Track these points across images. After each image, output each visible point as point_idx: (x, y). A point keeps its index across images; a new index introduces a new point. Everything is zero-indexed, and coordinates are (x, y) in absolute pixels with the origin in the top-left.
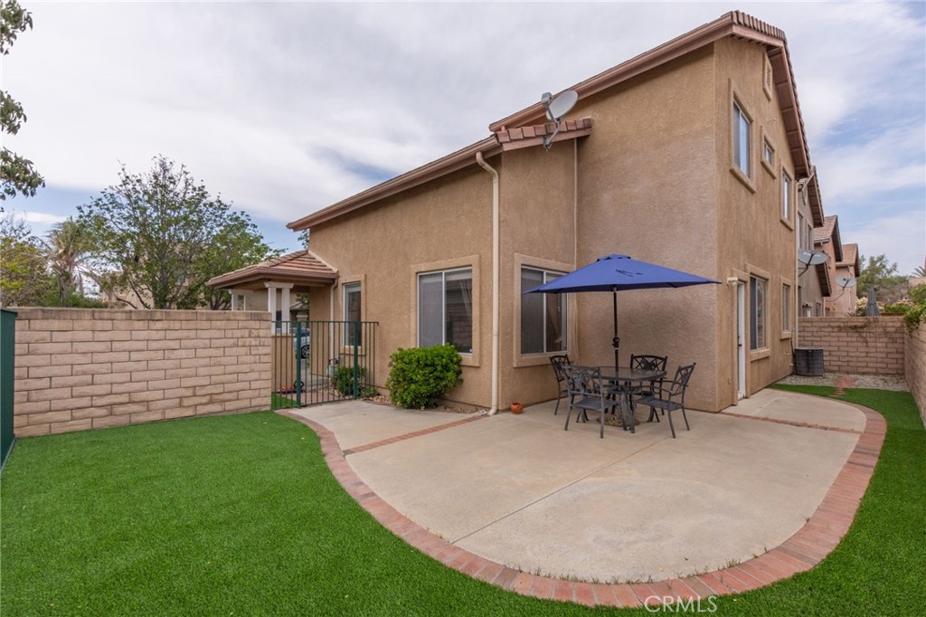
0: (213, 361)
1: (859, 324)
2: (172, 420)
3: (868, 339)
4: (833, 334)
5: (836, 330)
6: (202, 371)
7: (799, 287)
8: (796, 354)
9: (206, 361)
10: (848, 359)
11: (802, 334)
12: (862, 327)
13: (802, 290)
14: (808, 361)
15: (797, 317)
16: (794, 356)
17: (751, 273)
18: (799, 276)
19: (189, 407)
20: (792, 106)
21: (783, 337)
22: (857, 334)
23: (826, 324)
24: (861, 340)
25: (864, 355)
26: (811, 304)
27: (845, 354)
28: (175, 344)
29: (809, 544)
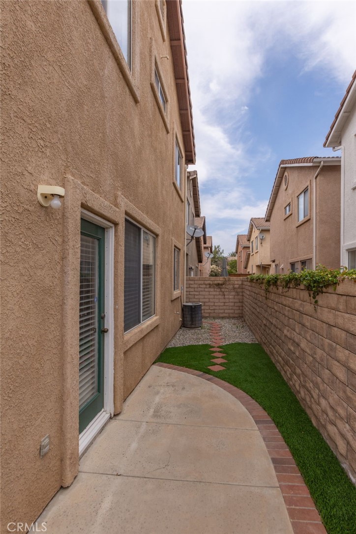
1: (220, 282)
3: (225, 293)
4: (206, 290)
5: (208, 286)
7: (187, 255)
8: (184, 308)
10: (214, 307)
11: (188, 290)
12: (222, 285)
13: (189, 257)
14: (192, 314)
15: (185, 277)
16: (183, 310)
17: (127, 213)
18: (187, 245)
20: (184, 79)
21: (174, 298)
22: (219, 290)
23: (202, 282)
24: (221, 293)
25: (222, 304)
26: (193, 267)
27: (212, 304)
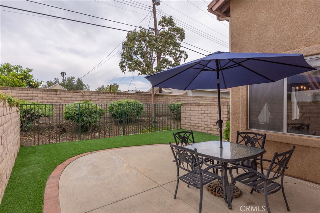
0: (211, 118)
2: (203, 133)
6: (209, 120)
9: (209, 118)
19: (206, 130)
28: (203, 112)
29: (53, 181)
